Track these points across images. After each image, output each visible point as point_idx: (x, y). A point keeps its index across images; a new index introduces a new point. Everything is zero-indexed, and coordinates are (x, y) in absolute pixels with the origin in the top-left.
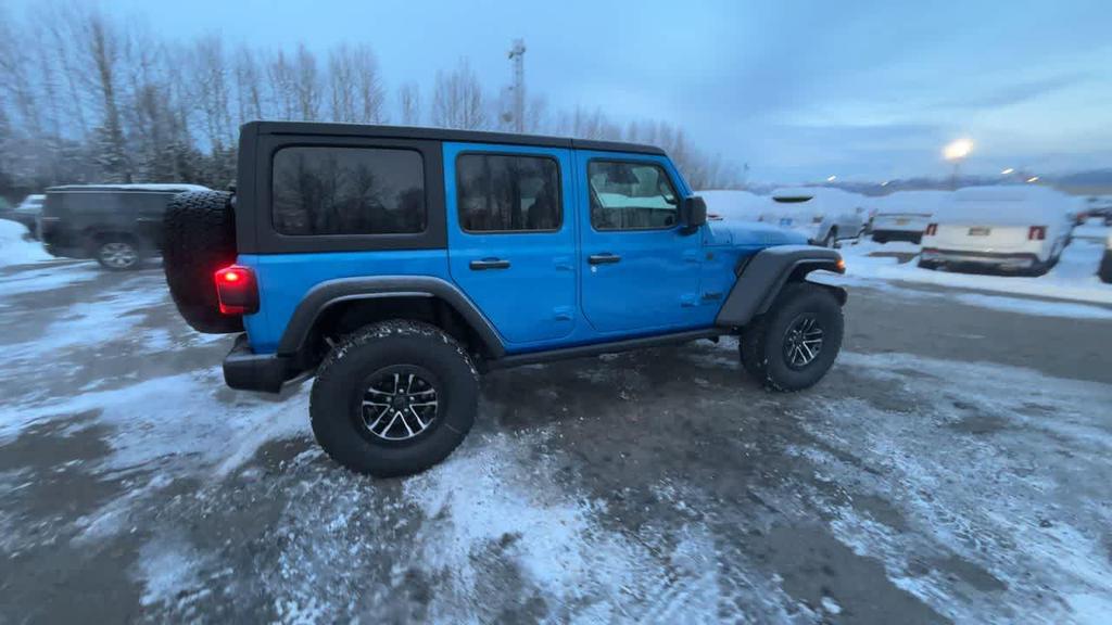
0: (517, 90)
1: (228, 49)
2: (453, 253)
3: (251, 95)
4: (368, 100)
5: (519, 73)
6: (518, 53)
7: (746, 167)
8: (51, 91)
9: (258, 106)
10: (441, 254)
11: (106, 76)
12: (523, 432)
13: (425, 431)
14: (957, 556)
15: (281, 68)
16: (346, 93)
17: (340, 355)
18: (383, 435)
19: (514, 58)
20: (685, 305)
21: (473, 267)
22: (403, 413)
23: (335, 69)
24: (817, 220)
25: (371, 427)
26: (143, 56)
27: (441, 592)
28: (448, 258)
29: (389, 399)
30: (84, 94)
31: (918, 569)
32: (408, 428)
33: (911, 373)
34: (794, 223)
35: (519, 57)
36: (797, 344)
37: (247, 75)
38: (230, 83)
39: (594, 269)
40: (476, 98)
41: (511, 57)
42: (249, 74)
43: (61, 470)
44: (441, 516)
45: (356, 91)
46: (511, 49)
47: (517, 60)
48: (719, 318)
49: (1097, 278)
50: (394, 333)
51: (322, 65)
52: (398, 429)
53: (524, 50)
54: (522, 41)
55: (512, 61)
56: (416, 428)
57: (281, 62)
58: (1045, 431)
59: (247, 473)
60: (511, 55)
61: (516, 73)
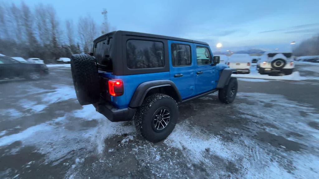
2: (171, 72)
4: (53, 24)
6: (105, 13)
13: (167, 125)
14: (291, 132)
15: (14, 10)
16: (44, 21)
17: (150, 106)
18: (158, 129)
20: (212, 84)
21: (175, 77)
22: (161, 121)
25: (155, 127)
28: (170, 74)
29: (158, 118)
31: (289, 136)
32: (163, 126)
35: (105, 14)
39: (198, 76)
40: (94, 26)
44: (184, 149)
45: (47, 20)
46: (103, 12)
48: (217, 87)
49: (259, 74)
52: (161, 126)
53: (107, 12)
55: (103, 15)
56: (165, 125)
58: (279, 105)
59: (110, 151)
60: (103, 13)
61: (105, 19)
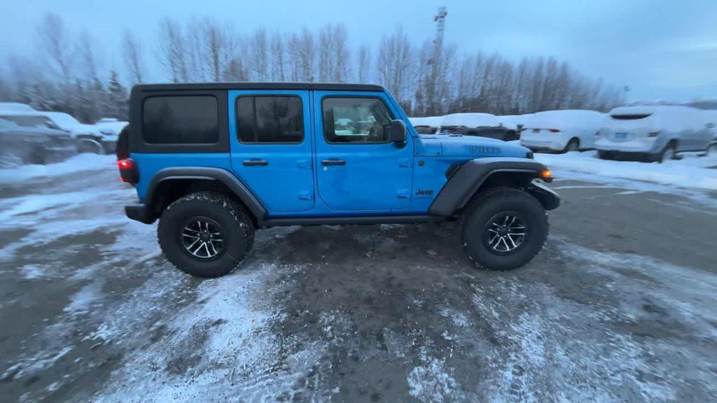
0: (438, 42)
1: (269, 37)
2: (234, 155)
3: (278, 60)
4: (340, 58)
5: (441, 30)
6: (441, 16)
7: (626, 89)
8: (194, 65)
9: (281, 66)
10: (227, 155)
11: (216, 57)
12: (286, 266)
13: (217, 255)
15: (294, 43)
17: (169, 208)
18: (195, 253)
19: (438, 20)
20: (400, 197)
21: (245, 164)
22: (207, 244)
23: (323, 40)
24: (652, 135)
25: (188, 248)
26: (231, 44)
27: (165, 340)
28: (230, 158)
29: (199, 235)
30: (206, 67)
32: (208, 252)
33: (630, 274)
34: (629, 137)
35: (442, 19)
36: (502, 235)
37: (278, 49)
38: (269, 54)
39: (325, 168)
40: (406, 50)
41: (436, 20)
42: (279, 48)
43: (92, 248)
44: (203, 302)
45: (334, 53)
46: (437, 15)
47: (441, 21)
48: (433, 208)
50: (195, 199)
51: (316, 40)
52: (203, 251)
53: (446, 14)
54: (444, 8)
55: (437, 23)
56: (212, 252)
57: (294, 39)
59: (148, 263)
60: (436, 19)
61: (440, 30)
